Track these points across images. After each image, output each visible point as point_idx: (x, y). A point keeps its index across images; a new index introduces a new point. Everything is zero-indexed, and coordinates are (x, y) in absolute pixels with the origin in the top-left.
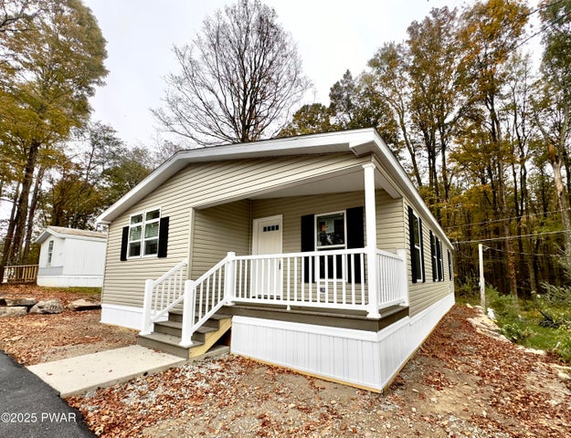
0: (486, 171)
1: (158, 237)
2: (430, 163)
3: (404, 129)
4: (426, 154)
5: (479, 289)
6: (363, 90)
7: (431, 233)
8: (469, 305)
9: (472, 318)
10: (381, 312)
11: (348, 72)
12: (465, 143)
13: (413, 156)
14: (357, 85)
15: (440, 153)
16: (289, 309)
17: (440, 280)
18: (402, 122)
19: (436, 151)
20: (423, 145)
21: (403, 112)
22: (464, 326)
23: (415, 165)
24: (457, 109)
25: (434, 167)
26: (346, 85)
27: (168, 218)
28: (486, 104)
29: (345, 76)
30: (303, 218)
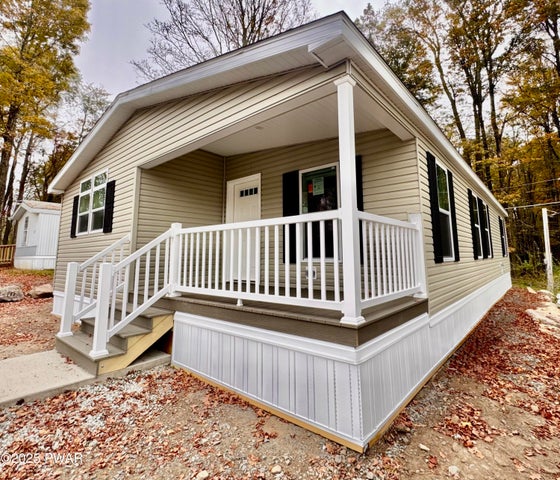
0: (551, 118)
1: (103, 208)
2: (475, 110)
3: (440, 70)
4: (470, 100)
5: (544, 267)
6: (388, 27)
7: (470, 192)
8: (530, 290)
9: (534, 309)
10: (365, 313)
11: (369, 7)
12: (522, 84)
13: (453, 103)
14: (380, 21)
15: (489, 97)
16: (239, 304)
17: (485, 257)
18: (437, 60)
19: (483, 95)
20: (465, 87)
21: (439, 49)
22: (522, 321)
23: (456, 113)
24: (508, 38)
25: (480, 114)
26: (367, 22)
27: (114, 181)
28: (548, 31)
29: (366, 12)
30: (285, 176)
